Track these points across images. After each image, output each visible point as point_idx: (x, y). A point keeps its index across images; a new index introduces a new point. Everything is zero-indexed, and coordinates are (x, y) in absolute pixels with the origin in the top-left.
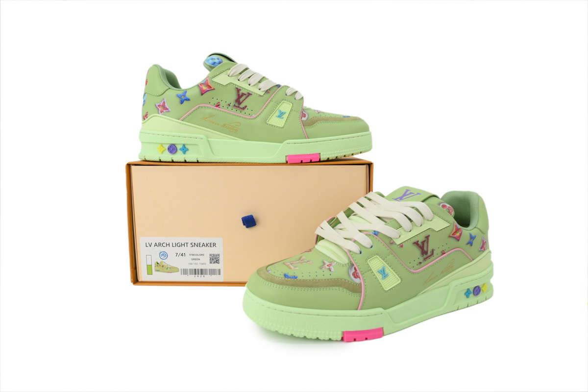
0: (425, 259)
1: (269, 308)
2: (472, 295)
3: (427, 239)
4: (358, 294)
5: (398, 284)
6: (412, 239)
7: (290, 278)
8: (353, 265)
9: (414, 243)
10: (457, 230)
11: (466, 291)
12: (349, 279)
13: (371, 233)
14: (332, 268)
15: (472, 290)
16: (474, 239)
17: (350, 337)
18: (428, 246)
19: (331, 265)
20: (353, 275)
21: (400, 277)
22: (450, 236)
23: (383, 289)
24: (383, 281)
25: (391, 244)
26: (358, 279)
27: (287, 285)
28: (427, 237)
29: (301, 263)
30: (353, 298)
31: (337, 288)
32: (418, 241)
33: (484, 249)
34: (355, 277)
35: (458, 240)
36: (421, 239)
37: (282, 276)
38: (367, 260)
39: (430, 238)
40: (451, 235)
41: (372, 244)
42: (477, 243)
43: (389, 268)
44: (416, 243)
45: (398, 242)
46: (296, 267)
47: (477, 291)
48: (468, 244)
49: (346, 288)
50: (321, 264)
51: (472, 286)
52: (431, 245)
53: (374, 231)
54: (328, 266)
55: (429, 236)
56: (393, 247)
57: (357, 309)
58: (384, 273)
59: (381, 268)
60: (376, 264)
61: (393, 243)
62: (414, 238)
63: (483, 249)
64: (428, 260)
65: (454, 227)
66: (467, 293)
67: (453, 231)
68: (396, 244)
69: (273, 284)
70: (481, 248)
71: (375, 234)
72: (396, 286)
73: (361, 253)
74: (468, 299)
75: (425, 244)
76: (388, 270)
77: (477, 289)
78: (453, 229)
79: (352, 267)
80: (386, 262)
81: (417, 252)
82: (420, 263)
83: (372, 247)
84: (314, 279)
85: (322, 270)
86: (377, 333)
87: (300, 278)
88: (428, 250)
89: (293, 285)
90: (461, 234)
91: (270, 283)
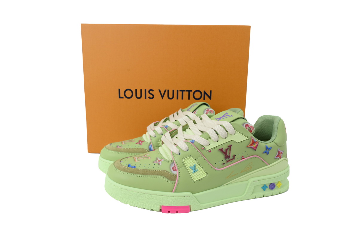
0: (227, 162)
1: (114, 186)
2: (268, 189)
3: (229, 148)
4: (173, 182)
5: (204, 177)
6: (217, 147)
7: (131, 167)
8: (174, 162)
9: (220, 150)
10: (254, 142)
11: (263, 186)
12: (169, 171)
13: (189, 141)
14: (161, 163)
15: (268, 186)
16: (269, 150)
17: (166, 210)
18: (230, 152)
19: (160, 161)
20: (173, 168)
21: (206, 173)
22: (247, 147)
23: (192, 179)
24: (193, 174)
25: (202, 149)
26: (176, 171)
27: (127, 172)
28: (230, 146)
29: (144, 158)
30: (169, 184)
31: (160, 176)
32: (223, 149)
33: (280, 158)
34: (174, 170)
35: (255, 150)
36: (225, 147)
37: (127, 166)
38: (183, 159)
39: (232, 147)
40: (249, 146)
41: (188, 149)
42: (273, 153)
43: (199, 166)
44: (221, 150)
45: (208, 148)
46: (138, 160)
47: (272, 186)
48: (264, 153)
49: (166, 177)
50: (155, 159)
51: (268, 183)
52: (233, 152)
53: (192, 140)
54: (159, 161)
55: (231, 145)
56: (204, 151)
57: (172, 192)
58: (194, 169)
59: (193, 165)
60: (190, 162)
61: (204, 149)
62: (219, 146)
63: (278, 157)
64: (230, 163)
65: (251, 140)
66: (264, 187)
67: (250, 143)
68: (206, 150)
69: (118, 170)
70: (277, 157)
71: (192, 143)
72: (203, 178)
73: (180, 154)
74: (264, 191)
75: (228, 151)
76: (198, 167)
77: (272, 185)
78: (250, 142)
79: (173, 163)
80: (196, 161)
81: (222, 156)
82: (224, 164)
83: (188, 150)
84: (146, 169)
85: (154, 164)
86: (186, 209)
87: (137, 167)
88: (230, 155)
89: (131, 172)
90: (257, 146)
91: (117, 169)
